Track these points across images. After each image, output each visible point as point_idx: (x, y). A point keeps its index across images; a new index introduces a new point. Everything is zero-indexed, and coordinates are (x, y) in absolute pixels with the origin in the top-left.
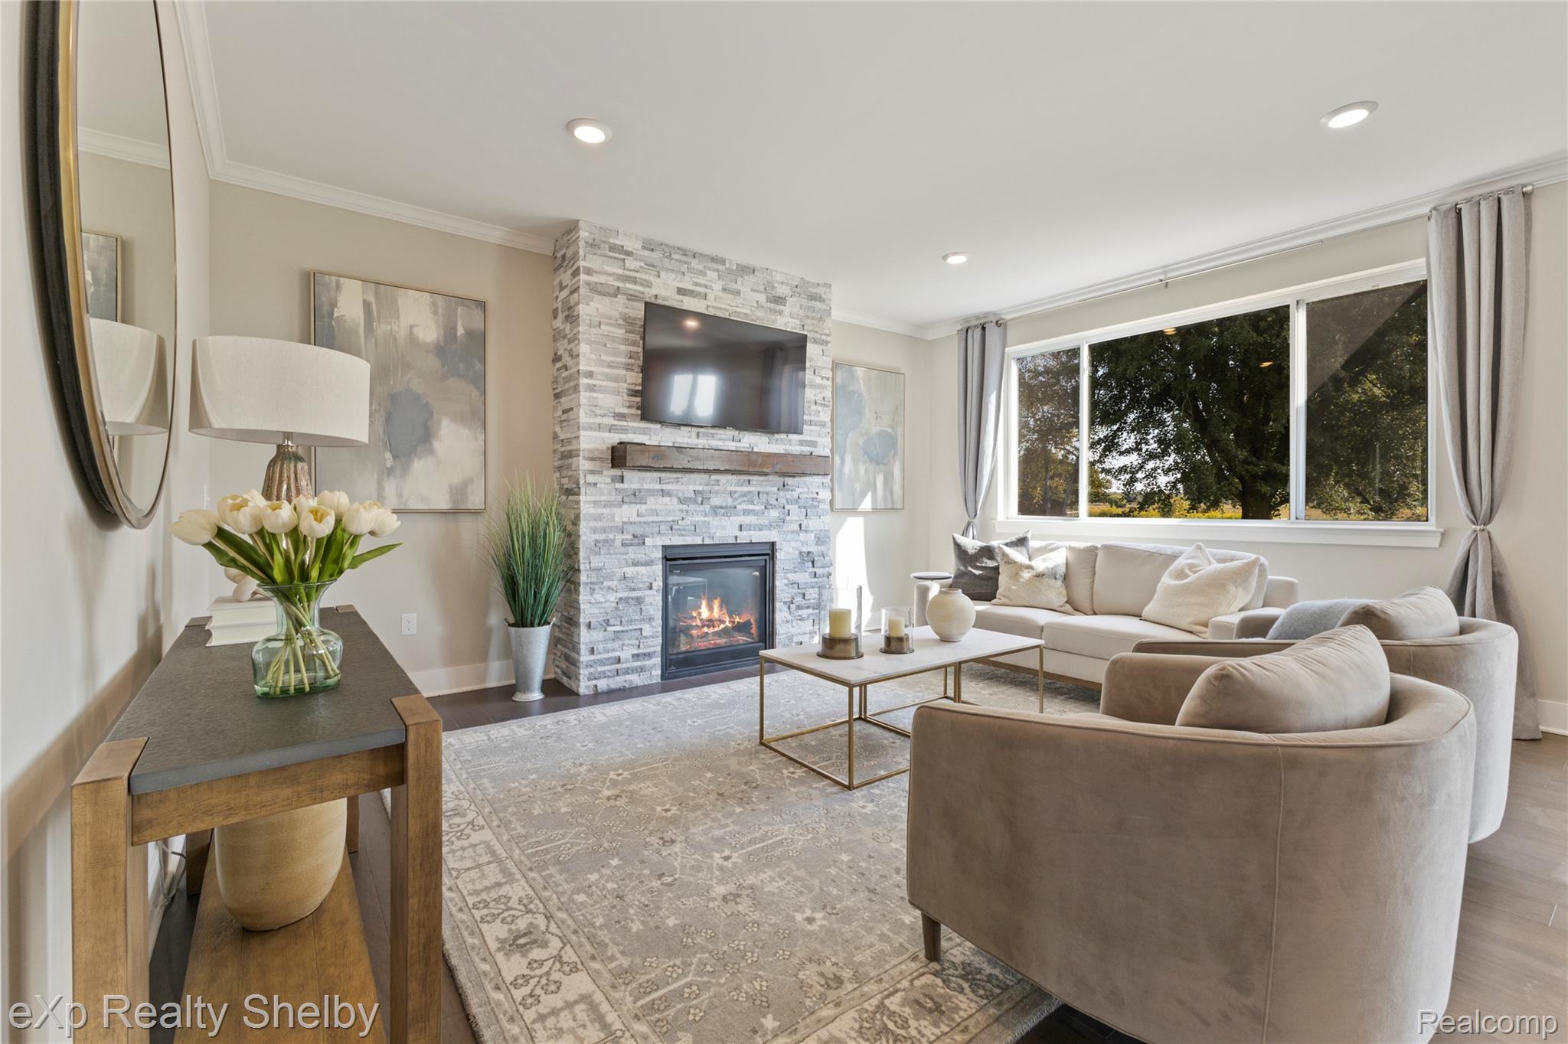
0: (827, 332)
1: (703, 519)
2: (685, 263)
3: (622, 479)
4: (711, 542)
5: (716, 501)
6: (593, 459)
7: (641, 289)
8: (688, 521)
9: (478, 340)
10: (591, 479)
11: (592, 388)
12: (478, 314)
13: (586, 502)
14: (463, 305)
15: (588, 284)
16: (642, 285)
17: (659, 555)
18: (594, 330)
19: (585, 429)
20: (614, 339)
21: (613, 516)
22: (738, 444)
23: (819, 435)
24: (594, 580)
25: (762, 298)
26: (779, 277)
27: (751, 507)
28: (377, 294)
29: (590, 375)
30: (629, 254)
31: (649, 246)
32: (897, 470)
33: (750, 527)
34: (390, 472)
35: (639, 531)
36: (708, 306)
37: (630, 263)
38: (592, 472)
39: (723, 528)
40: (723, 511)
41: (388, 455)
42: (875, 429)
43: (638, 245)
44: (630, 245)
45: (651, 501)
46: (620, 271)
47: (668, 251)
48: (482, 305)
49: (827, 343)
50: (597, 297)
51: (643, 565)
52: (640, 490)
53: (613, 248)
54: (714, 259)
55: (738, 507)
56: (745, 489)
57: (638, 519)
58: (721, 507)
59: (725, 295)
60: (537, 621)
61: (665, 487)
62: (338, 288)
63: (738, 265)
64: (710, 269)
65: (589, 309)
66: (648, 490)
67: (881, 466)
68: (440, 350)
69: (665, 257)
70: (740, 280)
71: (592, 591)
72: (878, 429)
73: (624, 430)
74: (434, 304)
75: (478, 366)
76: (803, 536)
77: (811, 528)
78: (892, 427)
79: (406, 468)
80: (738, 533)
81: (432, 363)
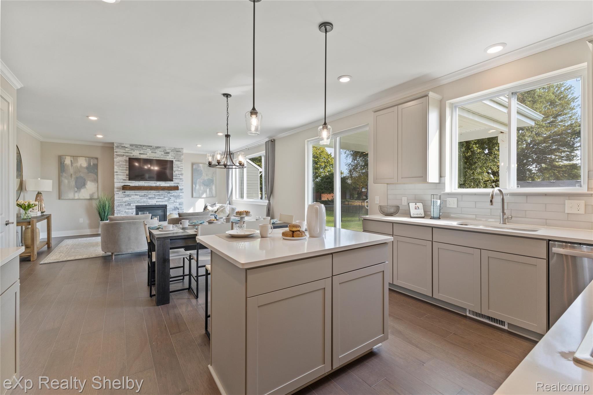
0: (182, 159)
1: (146, 200)
2: (141, 148)
3: (125, 192)
4: (148, 205)
5: (149, 196)
6: (118, 189)
7: (130, 154)
8: (142, 200)
9: (96, 166)
10: (117, 192)
11: (117, 175)
12: (96, 160)
13: (116, 197)
14: (92, 159)
15: (116, 154)
16: (130, 153)
17: (135, 207)
18: (118, 163)
19: (116, 183)
20: (123, 165)
21: (123, 200)
22: (156, 184)
23: (180, 181)
24: (118, 212)
25: (163, 153)
26: (167, 148)
27: (160, 197)
28: (73, 159)
29: (117, 172)
30: (126, 148)
31: (131, 145)
32: (214, 188)
33: (159, 202)
34: (76, 192)
35: (129, 203)
36: (147, 156)
37: (127, 149)
38: (117, 191)
39: (152, 202)
40: (151, 198)
41: (76, 189)
42: (206, 178)
43: (129, 146)
44: (126, 146)
45: (132, 197)
46: (124, 151)
47: (136, 146)
48: (97, 159)
49: (182, 161)
50: (118, 157)
51: (130, 209)
52: (130, 194)
53: (122, 147)
54: (149, 146)
55: (156, 197)
56: (158, 193)
57: (129, 200)
58: (151, 197)
59: (152, 153)
60: (105, 220)
61: (136, 194)
62: (65, 158)
63: (156, 147)
64: (148, 148)
65: (117, 159)
66: (132, 194)
67: (208, 187)
68: (87, 168)
69: (136, 147)
70: (156, 150)
71: (117, 214)
72: (207, 178)
73: (126, 183)
74: (86, 159)
75: (96, 171)
76: (175, 203)
77: (177, 202)
78: (212, 178)
79: (80, 191)
80: (156, 203)
81: (86, 171)
